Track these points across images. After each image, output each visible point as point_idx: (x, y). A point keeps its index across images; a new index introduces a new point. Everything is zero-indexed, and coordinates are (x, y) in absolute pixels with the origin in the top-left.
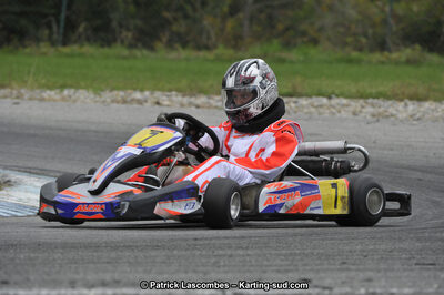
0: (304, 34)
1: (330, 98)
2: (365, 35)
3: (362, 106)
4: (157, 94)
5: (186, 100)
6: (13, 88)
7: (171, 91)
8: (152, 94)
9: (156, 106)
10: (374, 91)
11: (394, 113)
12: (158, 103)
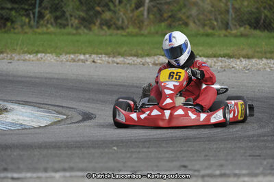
3: (215, 63)
4: (93, 56)
5: (110, 60)
6: (8, 54)
7: (101, 54)
8: (90, 56)
9: (93, 64)
10: (222, 53)
11: (234, 65)
12: (94, 62)
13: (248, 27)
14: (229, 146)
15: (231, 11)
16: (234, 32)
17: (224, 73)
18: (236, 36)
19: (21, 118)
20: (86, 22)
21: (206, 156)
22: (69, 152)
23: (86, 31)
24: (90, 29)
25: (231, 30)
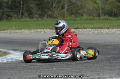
0: (80, 13)
1: (87, 29)
2: (95, 13)
3: (95, 31)
4: (45, 30)
5: (52, 31)
6: (9, 30)
7: (48, 29)
8: (43, 30)
9: (44, 33)
10: (97, 27)
11: (103, 32)
12: (45, 32)
13: (108, 16)
14: (101, 65)
15: (101, 9)
16: (102, 18)
17: (99, 35)
18: (103, 20)
19: (15, 56)
20: (42, 16)
21: (92, 70)
22: (35, 70)
23: (41, 19)
24: (43, 19)
25: (101, 17)
